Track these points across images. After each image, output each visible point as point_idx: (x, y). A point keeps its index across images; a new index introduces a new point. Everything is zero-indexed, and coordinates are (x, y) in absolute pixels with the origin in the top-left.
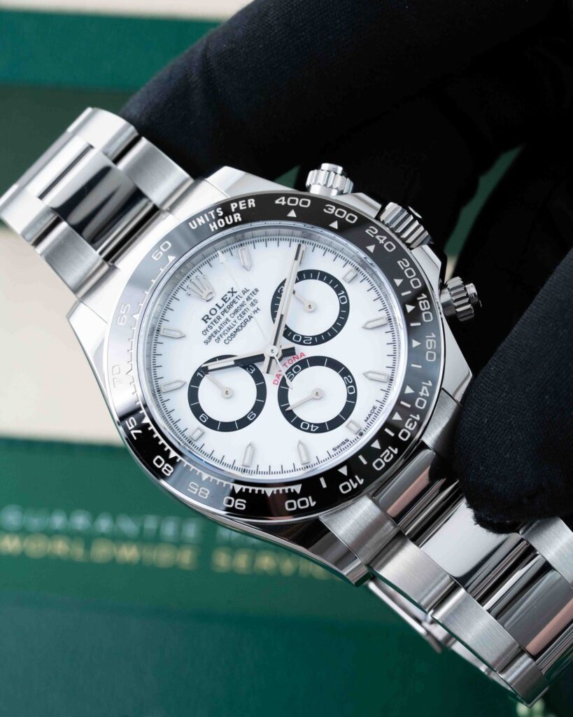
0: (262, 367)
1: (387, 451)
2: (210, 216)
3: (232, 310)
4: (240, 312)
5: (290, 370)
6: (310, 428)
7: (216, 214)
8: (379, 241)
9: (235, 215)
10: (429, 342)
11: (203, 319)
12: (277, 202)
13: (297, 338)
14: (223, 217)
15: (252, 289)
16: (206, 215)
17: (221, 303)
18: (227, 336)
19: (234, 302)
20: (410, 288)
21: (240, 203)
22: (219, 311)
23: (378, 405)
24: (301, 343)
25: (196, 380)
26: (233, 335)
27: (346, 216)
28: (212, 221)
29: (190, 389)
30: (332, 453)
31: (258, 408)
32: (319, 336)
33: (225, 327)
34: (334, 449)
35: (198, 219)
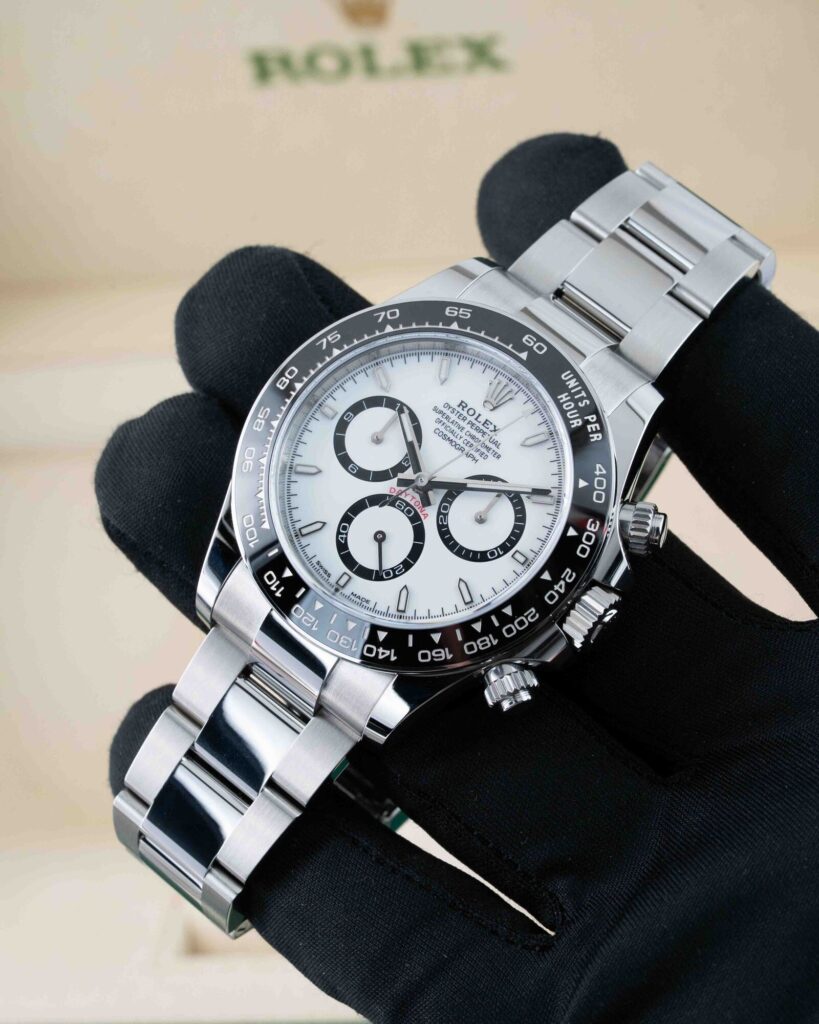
0: (409, 474)
1: (314, 619)
2: (579, 392)
3: (474, 432)
4: (472, 441)
5: (408, 504)
6: (342, 534)
7: (582, 399)
8: (557, 584)
9: (579, 420)
10: (440, 652)
11: (462, 402)
12: (598, 466)
13: (446, 508)
14: (576, 407)
15: (499, 451)
16: (580, 388)
17: (482, 419)
18: (444, 430)
19: (484, 433)
20: (502, 624)
21: (597, 425)
22: (472, 419)
23: (371, 605)
24: (439, 513)
25: (391, 403)
26: (444, 437)
27: (586, 544)
28: (571, 395)
29: (382, 398)
30: (314, 561)
31: (363, 474)
32: (448, 532)
33: (453, 427)
34: (318, 563)
35: (574, 380)
